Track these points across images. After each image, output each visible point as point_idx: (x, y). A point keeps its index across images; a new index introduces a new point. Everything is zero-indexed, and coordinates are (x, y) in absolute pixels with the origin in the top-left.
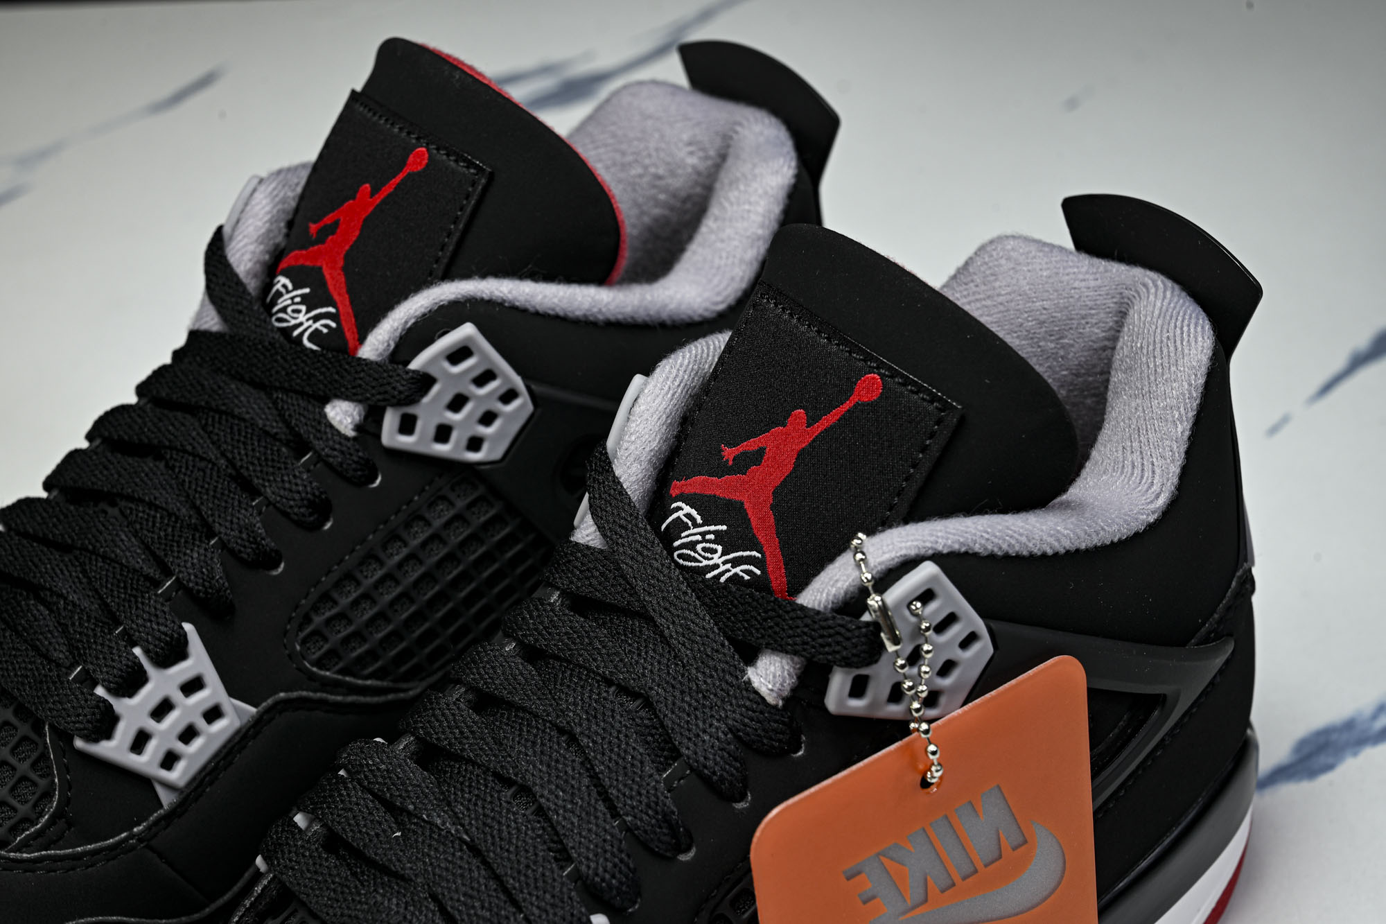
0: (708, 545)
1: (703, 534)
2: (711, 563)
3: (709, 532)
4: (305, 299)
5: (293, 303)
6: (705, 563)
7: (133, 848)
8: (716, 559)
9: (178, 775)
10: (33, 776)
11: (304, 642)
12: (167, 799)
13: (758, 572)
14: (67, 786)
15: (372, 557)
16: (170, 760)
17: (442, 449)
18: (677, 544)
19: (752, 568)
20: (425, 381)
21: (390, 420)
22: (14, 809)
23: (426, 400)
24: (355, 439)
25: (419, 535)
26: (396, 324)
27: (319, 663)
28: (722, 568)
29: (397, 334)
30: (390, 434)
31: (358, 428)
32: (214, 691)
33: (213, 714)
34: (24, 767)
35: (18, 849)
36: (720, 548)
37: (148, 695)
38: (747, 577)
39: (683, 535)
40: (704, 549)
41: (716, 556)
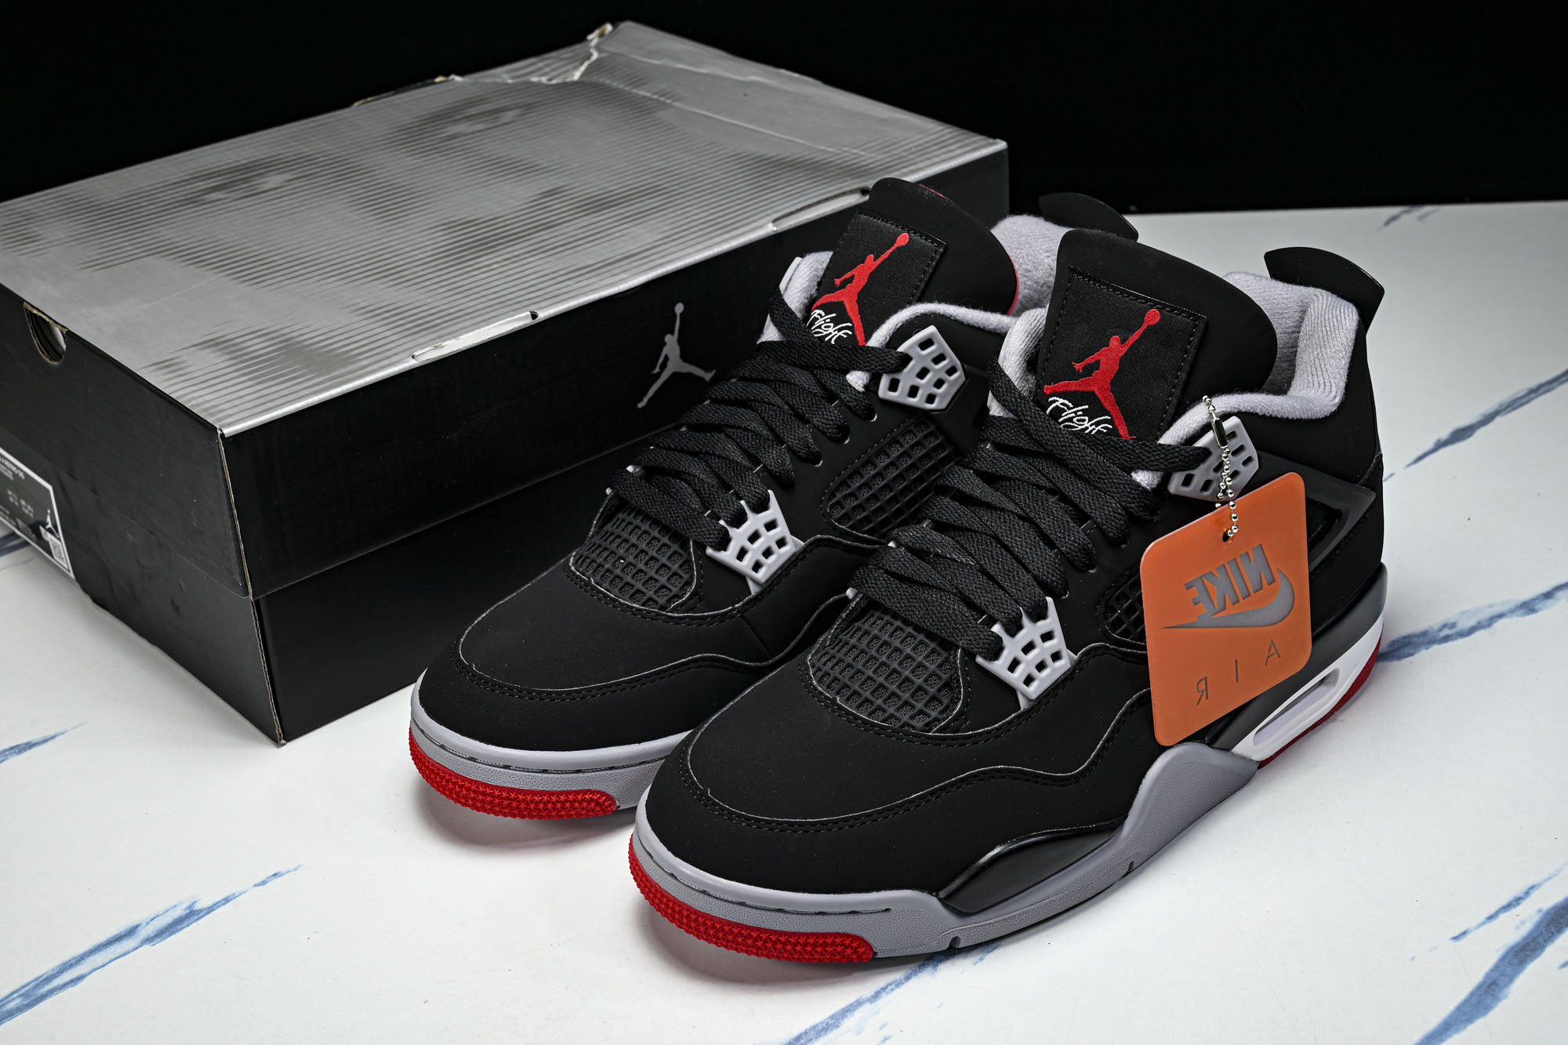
0: (1079, 418)
1: (1075, 412)
2: (1083, 427)
3: (1079, 411)
4: (832, 320)
5: (825, 323)
6: (1080, 427)
7: (733, 616)
8: (1086, 424)
9: (762, 575)
10: (681, 573)
11: (832, 507)
12: (754, 589)
13: (1111, 427)
14: (700, 577)
15: (869, 462)
16: (757, 566)
17: (913, 401)
18: (1061, 420)
19: (1107, 425)
20: (906, 359)
21: (885, 381)
22: (670, 591)
23: (906, 370)
24: (863, 393)
25: (895, 452)
26: (891, 326)
27: (838, 520)
28: (1090, 428)
29: (891, 332)
30: (883, 391)
31: (866, 387)
32: (782, 530)
33: (781, 543)
34: (675, 567)
35: (673, 611)
36: (1087, 418)
37: (747, 528)
38: (1105, 431)
39: (1063, 415)
40: (1078, 420)
41: (1086, 423)
